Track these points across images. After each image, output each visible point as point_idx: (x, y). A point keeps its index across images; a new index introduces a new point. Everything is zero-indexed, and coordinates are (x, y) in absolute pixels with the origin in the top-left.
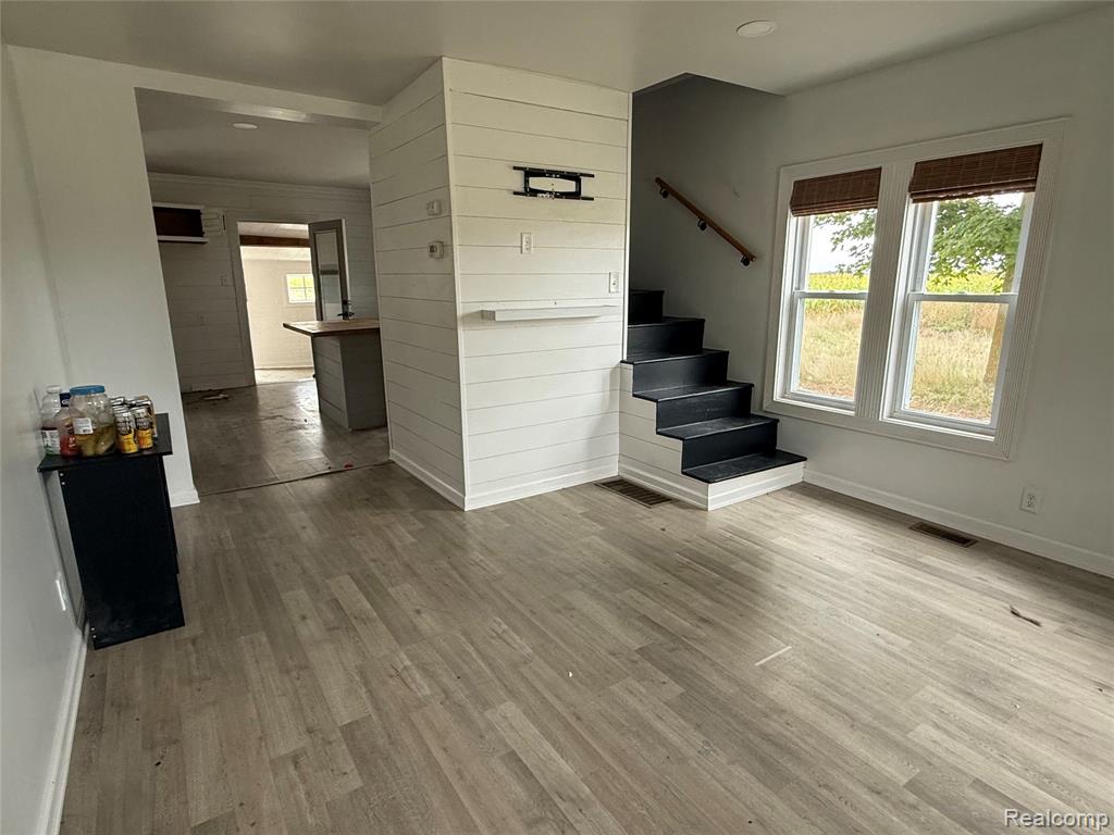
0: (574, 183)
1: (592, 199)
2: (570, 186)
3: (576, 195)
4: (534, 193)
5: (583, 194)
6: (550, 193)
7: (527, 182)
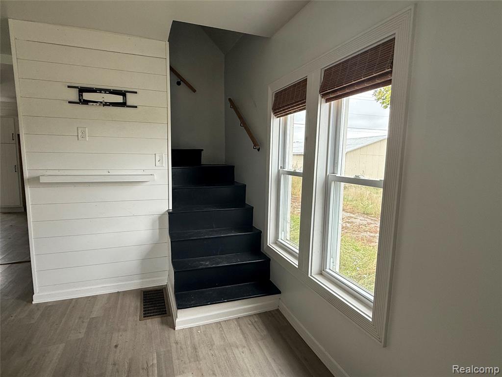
0: (122, 97)
1: (136, 107)
2: (119, 99)
3: (123, 104)
4: (86, 102)
5: (128, 103)
6: (101, 102)
7: (80, 95)
